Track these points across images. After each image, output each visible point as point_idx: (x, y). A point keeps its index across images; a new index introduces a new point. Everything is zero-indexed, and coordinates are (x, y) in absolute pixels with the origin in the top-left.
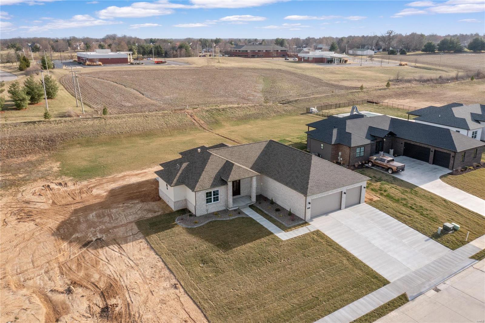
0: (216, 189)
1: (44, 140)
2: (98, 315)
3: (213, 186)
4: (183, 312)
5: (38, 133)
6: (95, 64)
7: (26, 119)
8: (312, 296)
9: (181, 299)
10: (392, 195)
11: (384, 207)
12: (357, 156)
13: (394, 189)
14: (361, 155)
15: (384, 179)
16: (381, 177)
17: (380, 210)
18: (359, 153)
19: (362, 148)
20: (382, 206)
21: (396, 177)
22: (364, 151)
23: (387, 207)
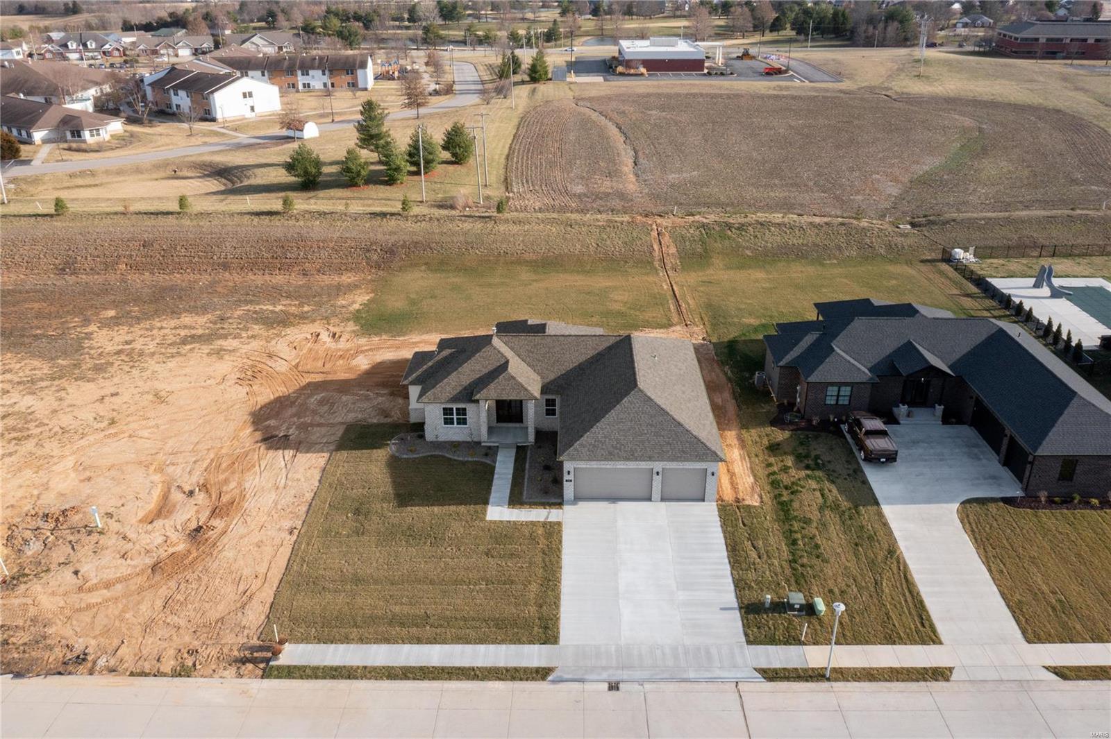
0: (461, 406)
1: (381, 250)
2: (188, 532)
3: (454, 399)
4: (265, 565)
5: (380, 237)
6: (632, 71)
7: (386, 205)
8: (426, 613)
9: (281, 549)
10: (796, 505)
11: (740, 522)
12: (828, 402)
13: (818, 494)
14: (840, 403)
15: (830, 467)
16: (829, 462)
17: (722, 526)
18: (835, 398)
19: (843, 388)
20: (737, 520)
21: (862, 472)
22: (850, 396)
23: (744, 525)
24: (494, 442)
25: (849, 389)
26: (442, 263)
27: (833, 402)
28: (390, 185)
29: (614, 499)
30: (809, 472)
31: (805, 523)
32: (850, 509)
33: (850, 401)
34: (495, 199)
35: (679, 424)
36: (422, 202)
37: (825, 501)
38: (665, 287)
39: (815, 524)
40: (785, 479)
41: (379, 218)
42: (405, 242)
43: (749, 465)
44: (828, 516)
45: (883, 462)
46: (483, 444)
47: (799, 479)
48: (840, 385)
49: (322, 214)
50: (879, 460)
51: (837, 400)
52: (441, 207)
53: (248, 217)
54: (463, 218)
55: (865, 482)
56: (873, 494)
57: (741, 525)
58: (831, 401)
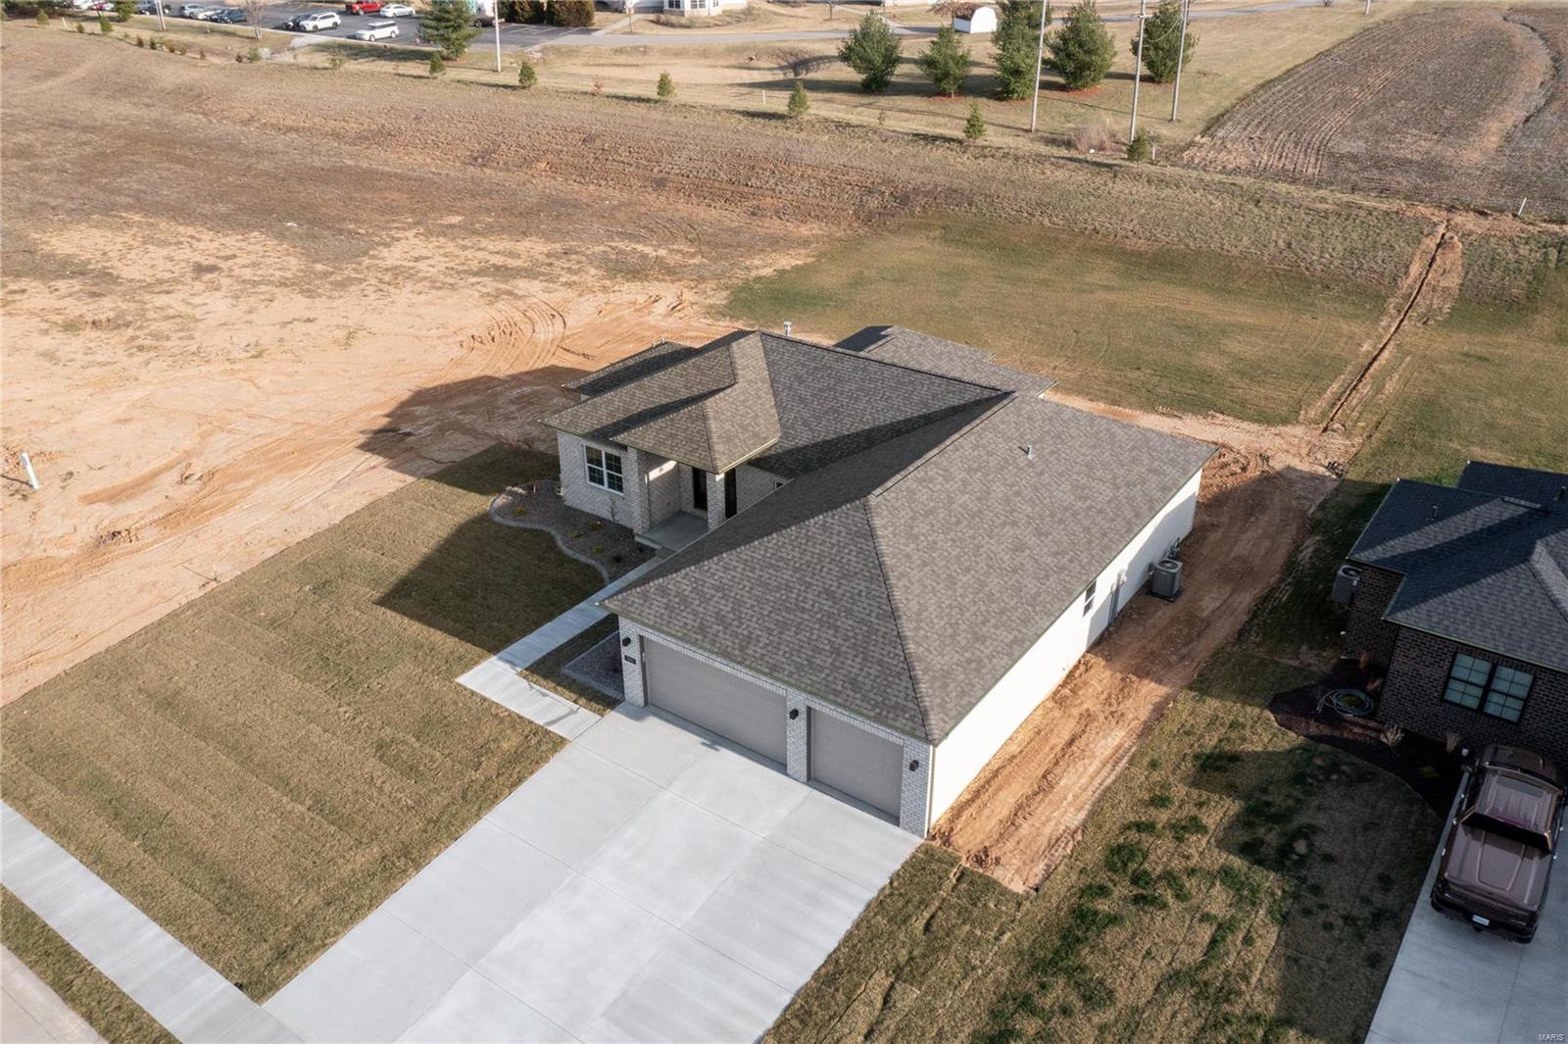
0: (612, 451)
1: (892, 193)
3: (597, 435)
10: (1113, 937)
11: (927, 915)
12: (1453, 696)
13: (1205, 933)
14: (1491, 709)
15: (1316, 872)
16: (1328, 858)
17: (868, 906)
18: (1478, 692)
19: (1505, 672)
20: (924, 904)
21: (1400, 928)
22: (1526, 701)
23: (927, 928)
24: (655, 542)
25: (1525, 679)
26: (973, 230)
27: (1472, 703)
28: (1001, 99)
29: (717, 737)
30: (1237, 862)
31: (1087, 999)
32: (1255, 1019)
33: (1523, 712)
34: (1165, 143)
35: (893, 615)
36: (1028, 131)
37: (1204, 965)
38: (1366, 347)
39: (1108, 1015)
40: (1161, 854)
41: (922, 142)
42: (936, 186)
43: (1109, 781)
44: (1168, 1011)
45: (1478, 928)
46: (637, 539)
47: (1192, 872)
48: (1496, 661)
49: (842, 126)
50: (1468, 918)
51: (1484, 700)
52: (1052, 142)
53: (738, 116)
54: (1062, 162)
55: (1379, 964)
56: (1372, 1008)
57: (920, 925)
58: (1463, 695)
